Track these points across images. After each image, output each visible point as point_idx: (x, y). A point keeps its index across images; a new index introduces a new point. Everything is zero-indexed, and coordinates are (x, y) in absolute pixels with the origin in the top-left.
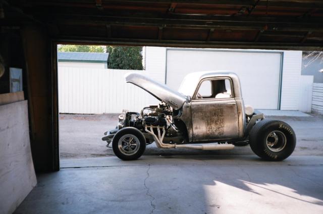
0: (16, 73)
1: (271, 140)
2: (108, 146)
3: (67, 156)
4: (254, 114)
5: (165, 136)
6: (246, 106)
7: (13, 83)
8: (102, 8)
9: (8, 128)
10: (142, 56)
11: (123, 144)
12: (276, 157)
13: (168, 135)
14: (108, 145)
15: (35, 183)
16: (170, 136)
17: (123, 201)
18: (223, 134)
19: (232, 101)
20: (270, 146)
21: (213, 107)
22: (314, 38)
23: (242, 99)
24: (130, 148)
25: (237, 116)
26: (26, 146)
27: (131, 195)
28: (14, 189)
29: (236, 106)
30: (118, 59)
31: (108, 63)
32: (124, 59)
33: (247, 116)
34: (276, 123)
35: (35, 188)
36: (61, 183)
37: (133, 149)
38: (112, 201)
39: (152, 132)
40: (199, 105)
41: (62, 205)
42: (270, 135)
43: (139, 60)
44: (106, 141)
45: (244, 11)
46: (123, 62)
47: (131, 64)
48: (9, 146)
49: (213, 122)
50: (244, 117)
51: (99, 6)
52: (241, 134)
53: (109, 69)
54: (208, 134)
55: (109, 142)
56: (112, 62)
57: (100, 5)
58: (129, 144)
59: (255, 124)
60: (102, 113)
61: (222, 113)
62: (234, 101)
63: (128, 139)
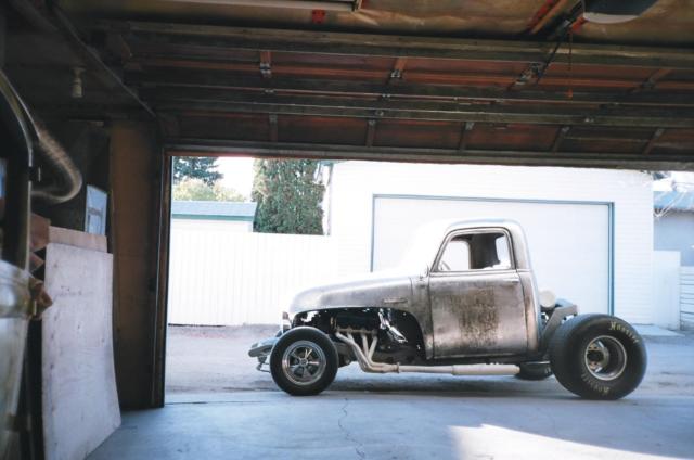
0: (96, 199)
1: (595, 356)
2: (259, 368)
3: (175, 390)
4: (557, 306)
5: (377, 349)
6: (541, 289)
7: (92, 217)
8: (269, 72)
9: (80, 293)
10: (322, 212)
11: (292, 361)
12: (606, 390)
13: (382, 348)
14: (260, 366)
15: (118, 423)
16: (386, 351)
17: (298, 447)
18: (494, 343)
19: (512, 276)
20: (594, 370)
21: (473, 288)
22: (667, 145)
23: (532, 272)
24: (306, 370)
25: (522, 306)
26: (105, 344)
27: (313, 440)
28: (82, 418)
29: (519, 286)
30: (274, 217)
31: (255, 224)
32: (287, 215)
33: (543, 309)
34: (603, 319)
35: (118, 430)
36: (170, 423)
37: (312, 373)
38: (277, 447)
39: (350, 340)
40: (444, 283)
41: (177, 453)
42: (591, 346)
43: (317, 219)
44: (256, 359)
45: (529, 78)
46: (285, 223)
47: (301, 227)
48: (81, 330)
49: (474, 318)
50: (537, 310)
51: (266, 68)
52: (533, 344)
53: (257, 234)
54: (464, 343)
55: (262, 361)
56: (261, 223)
57: (268, 65)
58: (305, 360)
59: (560, 324)
60: (241, 324)
61: (492, 300)
62: (516, 275)
63: (301, 351)
